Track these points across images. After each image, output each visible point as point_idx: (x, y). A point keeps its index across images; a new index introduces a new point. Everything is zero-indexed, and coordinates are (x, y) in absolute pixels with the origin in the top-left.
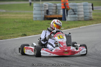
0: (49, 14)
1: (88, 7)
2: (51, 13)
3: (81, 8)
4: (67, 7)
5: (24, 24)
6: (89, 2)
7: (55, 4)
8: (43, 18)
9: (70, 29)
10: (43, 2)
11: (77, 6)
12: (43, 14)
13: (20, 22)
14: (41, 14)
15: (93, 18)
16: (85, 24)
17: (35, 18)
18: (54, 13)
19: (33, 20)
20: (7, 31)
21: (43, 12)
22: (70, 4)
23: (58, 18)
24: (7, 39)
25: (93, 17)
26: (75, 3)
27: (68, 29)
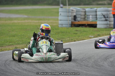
0: (76, 20)
2: (78, 19)
8: (70, 25)
10: (69, 7)
11: (109, 11)
12: (69, 20)
18: (82, 19)
21: (70, 18)
23: (87, 25)
26: (107, 8)
27: (98, 37)
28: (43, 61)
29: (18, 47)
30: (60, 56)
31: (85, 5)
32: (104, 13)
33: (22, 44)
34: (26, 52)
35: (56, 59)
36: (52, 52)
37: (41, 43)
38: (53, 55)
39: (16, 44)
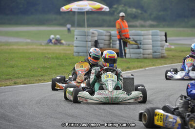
0: (98, 46)
1: (159, 38)
2: (101, 45)
3: (149, 39)
5: (60, 61)
6: (160, 31)
7: (108, 32)
9: (130, 70)
10: (89, 28)
11: (143, 36)
12: (89, 47)
13: (53, 58)
14: (86, 47)
15: (165, 55)
16: (153, 63)
17: (76, 52)
18: (106, 46)
19: (73, 55)
20: (33, 72)
21: (90, 44)
22: (131, 32)
24: (34, 83)
25: (166, 53)
26: (140, 32)
27: (128, 71)
28: (107, 101)
29: (19, 81)
30: (131, 96)
31: (109, 26)
32: (136, 38)
33: (24, 78)
34: (84, 89)
35: (126, 99)
36: (120, 90)
37: (105, 77)
38: (121, 94)
39: (16, 78)
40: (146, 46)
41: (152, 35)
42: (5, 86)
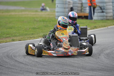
3: (110, 5)
4: (93, 5)
5: (46, 23)
7: (80, 1)
9: (97, 28)
11: (105, 3)
12: (66, 12)
13: (40, 21)
14: (64, 12)
17: (57, 16)
18: (79, 11)
19: (55, 19)
20: (26, 32)
21: (67, 10)
23: (83, 16)
24: (26, 40)
27: (95, 29)
29: (15, 39)
32: (101, 5)
33: (19, 36)
39: (14, 36)
40: (108, 11)
41: (112, 3)
42: (5, 43)
